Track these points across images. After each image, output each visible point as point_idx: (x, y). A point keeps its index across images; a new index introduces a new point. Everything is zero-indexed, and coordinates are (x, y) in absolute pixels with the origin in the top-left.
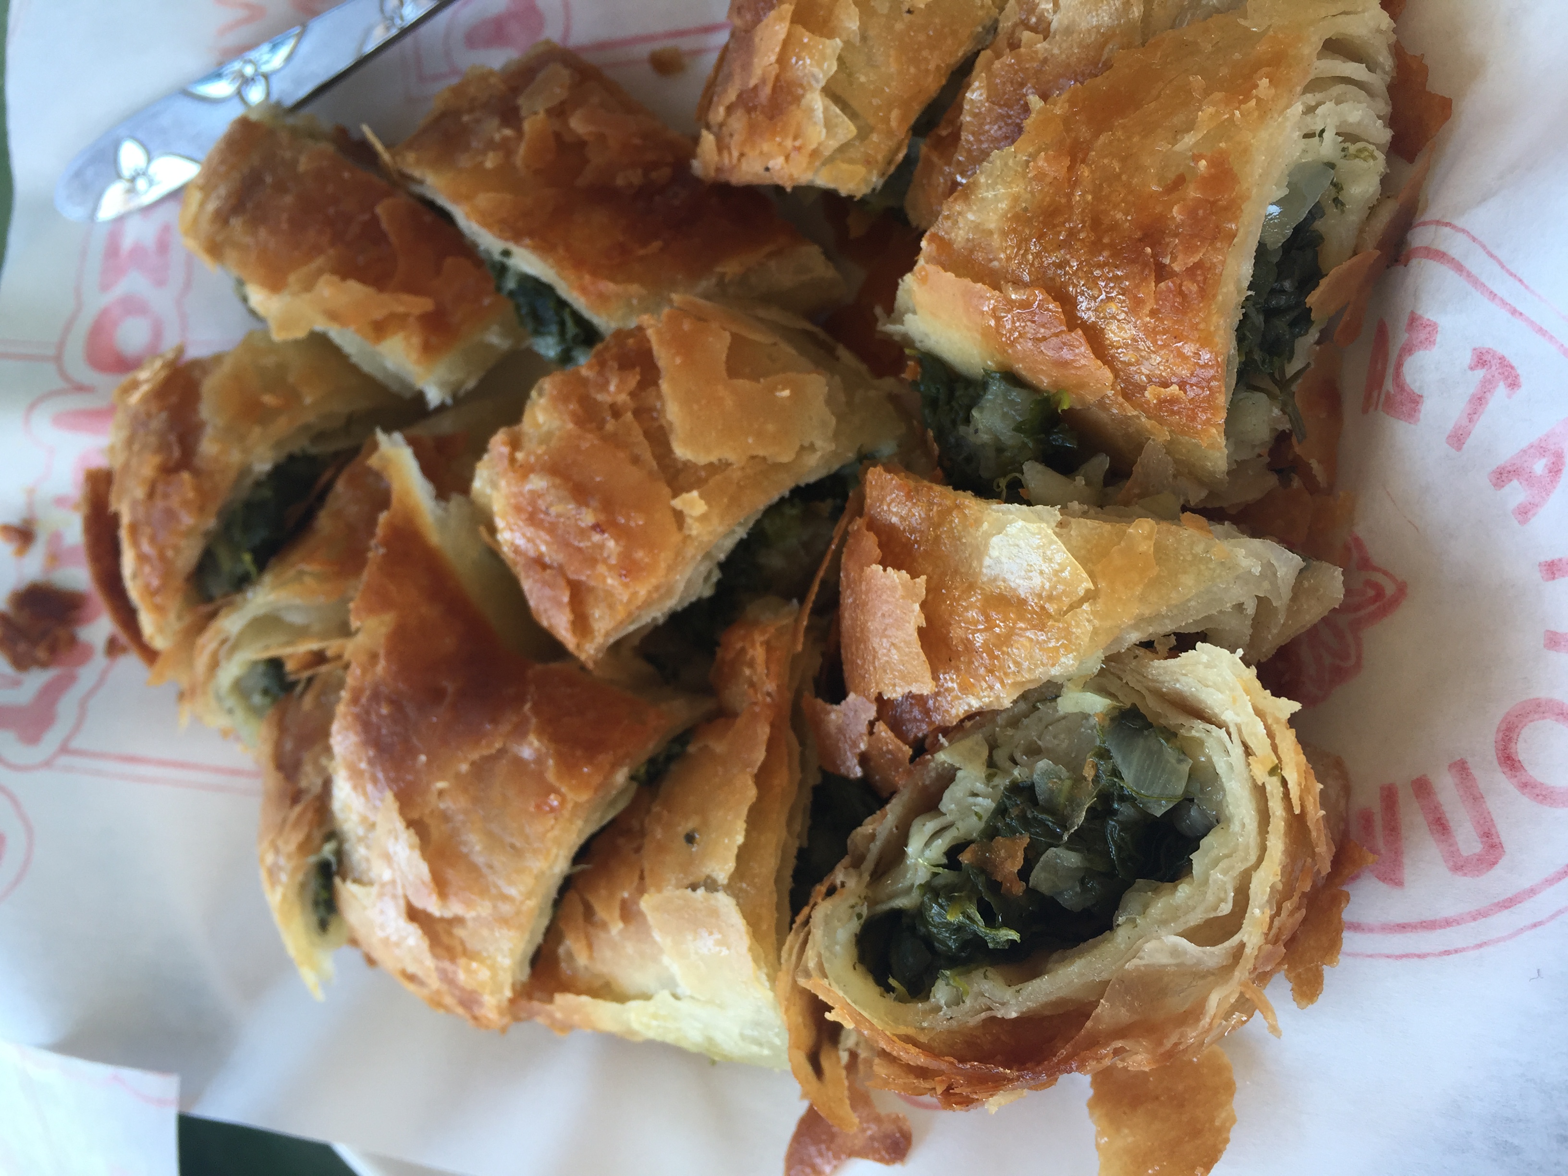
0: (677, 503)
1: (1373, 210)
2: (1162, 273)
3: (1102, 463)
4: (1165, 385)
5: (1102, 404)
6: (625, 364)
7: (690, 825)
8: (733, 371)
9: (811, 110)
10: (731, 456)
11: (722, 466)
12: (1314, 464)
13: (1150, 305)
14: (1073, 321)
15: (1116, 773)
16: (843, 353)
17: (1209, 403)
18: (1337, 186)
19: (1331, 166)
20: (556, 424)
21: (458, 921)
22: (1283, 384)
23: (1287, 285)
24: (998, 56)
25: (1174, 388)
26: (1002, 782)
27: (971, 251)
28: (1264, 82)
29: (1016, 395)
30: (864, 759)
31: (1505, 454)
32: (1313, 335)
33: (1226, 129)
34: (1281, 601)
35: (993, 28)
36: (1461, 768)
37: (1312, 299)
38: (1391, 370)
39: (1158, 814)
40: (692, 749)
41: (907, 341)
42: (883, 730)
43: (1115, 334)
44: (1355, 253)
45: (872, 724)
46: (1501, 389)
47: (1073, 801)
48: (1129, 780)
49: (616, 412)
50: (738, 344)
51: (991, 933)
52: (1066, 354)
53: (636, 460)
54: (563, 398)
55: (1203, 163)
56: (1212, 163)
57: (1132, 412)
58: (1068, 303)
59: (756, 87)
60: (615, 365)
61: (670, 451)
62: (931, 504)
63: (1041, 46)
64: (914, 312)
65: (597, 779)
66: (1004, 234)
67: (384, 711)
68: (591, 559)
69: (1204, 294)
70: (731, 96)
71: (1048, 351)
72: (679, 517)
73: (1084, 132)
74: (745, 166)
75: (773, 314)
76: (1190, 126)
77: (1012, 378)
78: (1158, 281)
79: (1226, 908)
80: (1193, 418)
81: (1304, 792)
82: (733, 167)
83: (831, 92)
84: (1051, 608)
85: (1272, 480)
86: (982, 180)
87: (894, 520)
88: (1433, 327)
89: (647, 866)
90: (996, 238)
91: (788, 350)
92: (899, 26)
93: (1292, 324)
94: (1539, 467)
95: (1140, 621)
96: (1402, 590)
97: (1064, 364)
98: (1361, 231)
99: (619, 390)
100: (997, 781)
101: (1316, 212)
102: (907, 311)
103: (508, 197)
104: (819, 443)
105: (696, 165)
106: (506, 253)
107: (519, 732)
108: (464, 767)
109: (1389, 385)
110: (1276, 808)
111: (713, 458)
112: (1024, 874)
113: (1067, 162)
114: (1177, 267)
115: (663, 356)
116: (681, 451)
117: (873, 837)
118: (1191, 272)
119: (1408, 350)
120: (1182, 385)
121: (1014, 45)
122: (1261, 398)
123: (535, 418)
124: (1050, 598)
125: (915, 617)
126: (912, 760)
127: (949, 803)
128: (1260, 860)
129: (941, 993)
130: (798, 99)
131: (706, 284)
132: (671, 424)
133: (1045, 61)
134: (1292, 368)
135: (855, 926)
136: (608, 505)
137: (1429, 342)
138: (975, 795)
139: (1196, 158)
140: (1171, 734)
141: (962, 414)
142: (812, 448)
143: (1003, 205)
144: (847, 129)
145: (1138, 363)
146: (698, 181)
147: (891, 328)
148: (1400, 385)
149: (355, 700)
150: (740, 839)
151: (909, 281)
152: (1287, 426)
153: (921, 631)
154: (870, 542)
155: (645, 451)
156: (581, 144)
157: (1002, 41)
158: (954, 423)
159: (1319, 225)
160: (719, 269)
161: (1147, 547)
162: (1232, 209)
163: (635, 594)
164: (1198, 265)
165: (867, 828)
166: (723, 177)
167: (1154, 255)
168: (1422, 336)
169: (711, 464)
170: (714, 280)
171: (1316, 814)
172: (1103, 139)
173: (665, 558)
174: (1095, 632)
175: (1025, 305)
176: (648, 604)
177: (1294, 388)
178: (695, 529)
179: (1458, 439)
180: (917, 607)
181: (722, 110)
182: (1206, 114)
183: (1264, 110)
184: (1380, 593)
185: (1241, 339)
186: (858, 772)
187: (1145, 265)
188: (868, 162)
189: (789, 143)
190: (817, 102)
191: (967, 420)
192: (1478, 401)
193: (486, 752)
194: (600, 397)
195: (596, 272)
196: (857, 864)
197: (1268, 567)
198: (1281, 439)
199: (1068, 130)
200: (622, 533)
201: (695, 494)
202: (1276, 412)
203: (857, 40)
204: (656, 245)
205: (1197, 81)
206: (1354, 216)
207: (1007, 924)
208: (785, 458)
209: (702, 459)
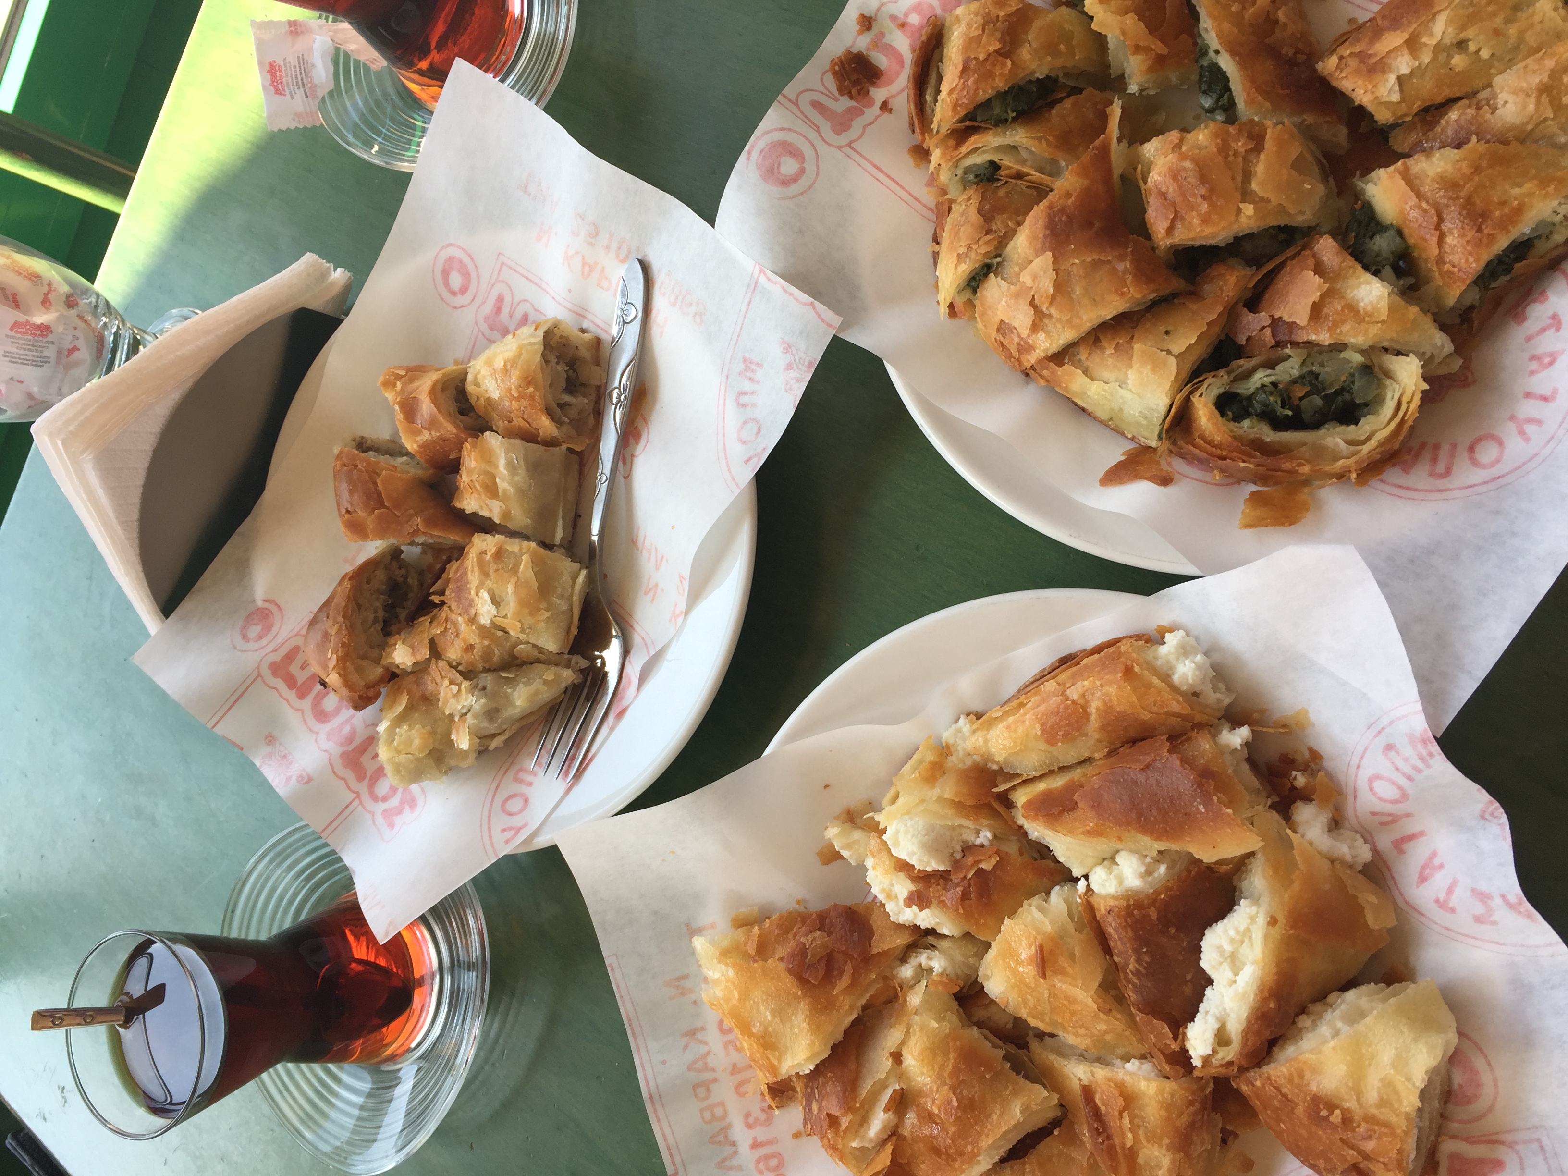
0: (1242, 206)
1: (1557, 246)
2: (1479, 230)
3: (1411, 280)
4: (1454, 266)
5: (1426, 261)
6: (1250, 137)
7: (1170, 328)
8: (1293, 166)
9: (1387, 80)
10: (1273, 199)
11: (1268, 201)
12: (1476, 322)
13: (1469, 238)
14: (1438, 227)
15: (1353, 383)
16: (1331, 179)
17: (1463, 280)
18: (1551, 232)
19: (1554, 225)
20: (1205, 143)
21: (1050, 316)
22: (1487, 288)
23: (1512, 256)
24: (1469, 106)
25: (1456, 270)
26: (1305, 369)
27: (1416, 178)
28: (1553, 187)
29: (1398, 240)
30: (1249, 339)
31: (1539, 351)
32: (1508, 278)
33: (1530, 195)
34: (1438, 360)
35: (1475, 93)
36: (1454, 446)
37: (1517, 266)
38: (1524, 305)
39: (1358, 402)
40: (1176, 301)
41: (1362, 192)
42: (1268, 331)
43: (1449, 240)
44: (1541, 257)
45: (1264, 327)
46: (1553, 330)
47: (1331, 385)
48: (1355, 387)
49: (1236, 154)
50: (1300, 157)
51: (1282, 410)
52: (1428, 237)
53: (1233, 178)
54: (1216, 135)
55: (1516, 203)
56: (1519, 204)
57: (1435, 269)
58: (1441, 219)
59: (1371, 55)
60: (1246, 135)
61: (1250, 183)
62: (1344, 261)
63: (1488, 116)
64: (1376, 184)
65: (1146, 292)
66: (1433, 180)
67: (1064, 218)
68: (1191, 208)
69: (1488, 246)
70: (1357, 49)
71: (1422, 232)
72: (1239, 211)
73: (1484, 164)
74: (1344, 82)
75: (1313, 147)
76: (1520, 185)
77: (1400, 233)
78: (1476, 232)
79: (1363, 438)
80: (1454, 283)
81: (1412, 413)
82: (1337, 79)
83: (1400, 80)
84: (1367, 319)
85: (1458, 320)
86: (1438, 155)
87: (1325, 259)
88: (1547, 298)
89: (1136, 336)
90: (1428, 181)
91: (1316, 169)
92: (1443, 71)
93: (1504, 270)
94: (1547, 360)
95: (1392, 340)
96: (1474, 381)
97: (1426, 240)
98: (1547, 252)
99: (1243, 146)
100: (1304, 368)
101: (1539, 237)
102: (1372, 181)
103: (1236, 31)
104: (1307, 213)
105: (1320, 66)
106: (1217, 52)
107: (1121, 258)
108: (1089, 259)
109: (1520, 310)
110: (1401, 414)
111: (1265, 196)
112: (1301, 399)
113: (1472, 170)
114: (1486, 231)
115: (1269, 143)
116: (1254, 186)
117: (1241, 366)
118: (1489, 235)
119: (1534, 301)
120: (1459, 270)
121: (1479, 108)
122: (1477, 289)
123: (1198, 135)
124: (1369, 316)
125: (1316, 297)
126: (1272, 347)
127: (1279, 368)
128: (1384, 428)
129: (1246, 423)
130: (1384, 72)
131: (1297, 119)
132: (1256, 172)
133: (1486, 122)
134: (1493, 285)
135: (1221, 391)
136: (1212, 190)
137: (1543, 302)
138: (1292, 368)
139: (1516, 199)
140: (1379, 380)
141: (1370, 234)
142: (1304, 213)
143: (1439, 170)
144: (1396, 97)
145: (1450, 254)
146: (1315, 71)
147: (1360, 184)
148: (1523, 311)
149: (1051, 207)
150: (1193, 342)
151: (1382, 172)
152: (1477, 304)
153: (1314, 302)
154: (1311, 262)
155: (1239, 178)
156: (1276, 22)
157: (1475, 101)
158: (1364, 236)
159: (1536, 242)
160: (1305, 117)
161: (1411, 316)
162: (1514, 223)
163: (1203, 231)
164: (1493, 235)
165: (1241, 362)
166: (1329, 79)
167: (1481, 223)
168: (1542, 299)
169: (1263, 198)
170: (1300, 120)
171: (1410, 423)
172: (1490, 171)
173: (1224, 224)
174: (1376, 335)
175: (1425, 211)
176: (1206, 237)
177: (1490, 291)
178: (1243, 220)
179: (1529, 339)
180: (1319, 294)
181: (1348, 52)
182: (1528, 186)
183: (1546, 196)
184: (1466, 378)
185: (1487, 265)
186: (1244, 343)
187: (1475, 225)
188: (1394, 114)
189: (1370, 87)
190: (1392, 78)
191: (1372, 238)
192: (1543, 330)
193: (1103, 259)
194: (1233, 145)
195: (1259, 90)
196: (1229, 373)
197: (1443, 346)
198: (1472, 308)
199: (1480, 158)
200: (1212, 205)
201: (1252, 206)
202: (1477, 297)
203: (1423, 67)
204: (1287, 91)
205: (1533, 171)
206: (1550, 244)
207: (1289, 409)
208: (1292, 211)
209: (1261, 194)
